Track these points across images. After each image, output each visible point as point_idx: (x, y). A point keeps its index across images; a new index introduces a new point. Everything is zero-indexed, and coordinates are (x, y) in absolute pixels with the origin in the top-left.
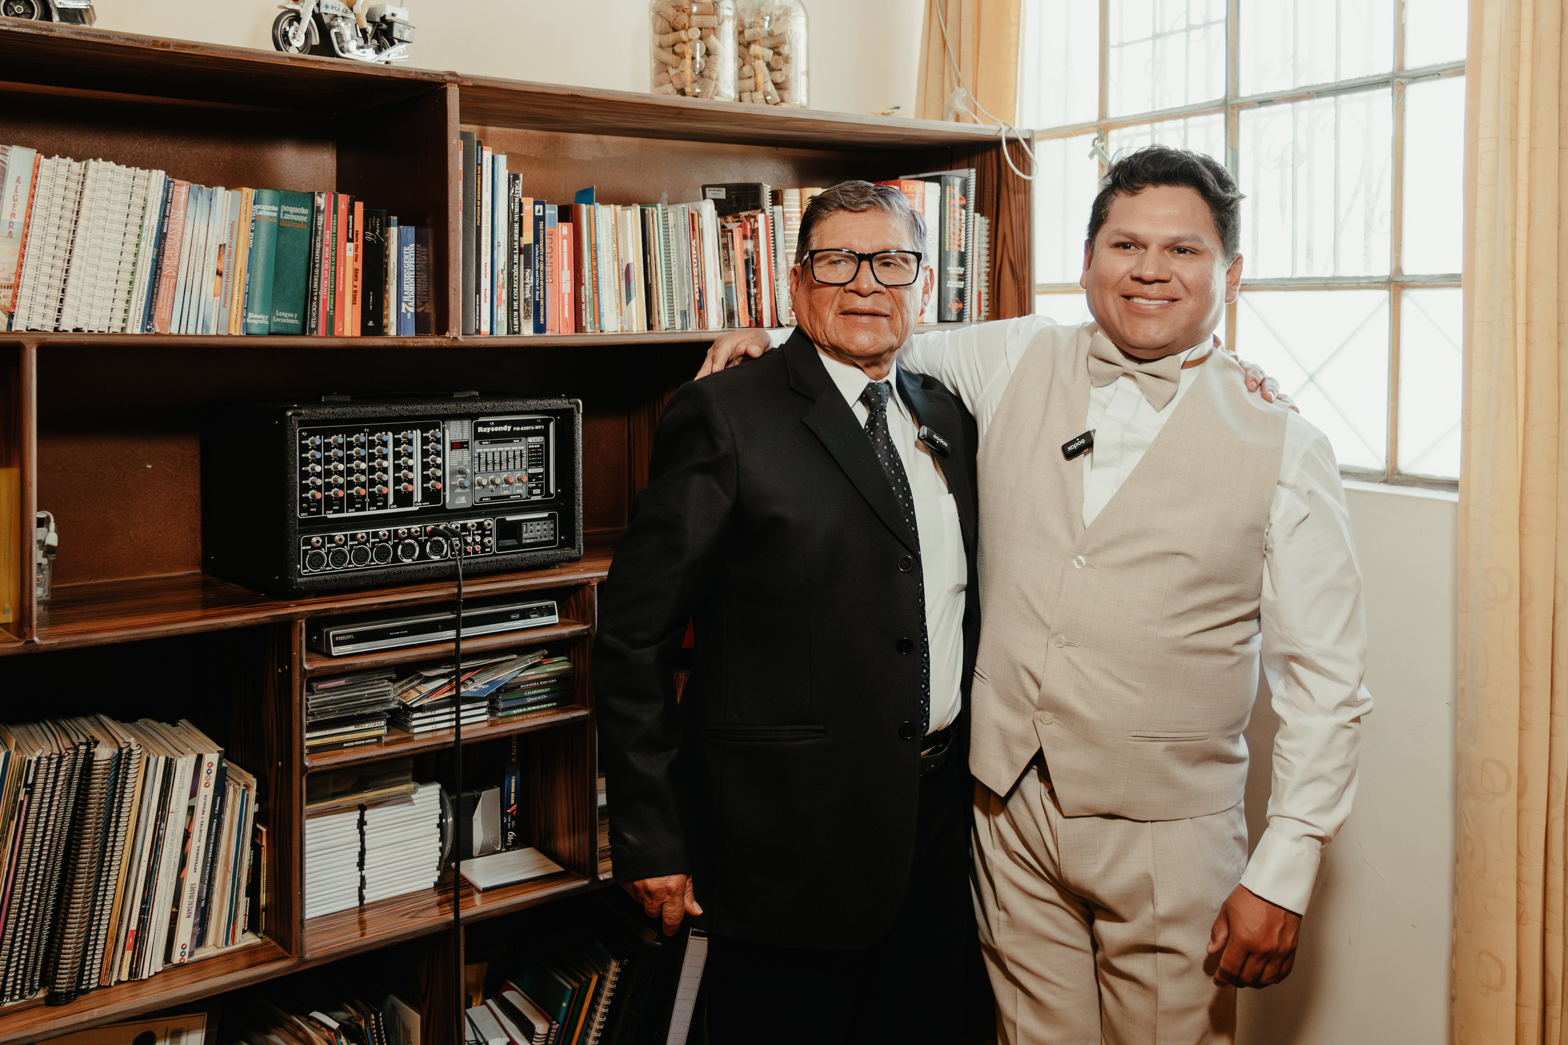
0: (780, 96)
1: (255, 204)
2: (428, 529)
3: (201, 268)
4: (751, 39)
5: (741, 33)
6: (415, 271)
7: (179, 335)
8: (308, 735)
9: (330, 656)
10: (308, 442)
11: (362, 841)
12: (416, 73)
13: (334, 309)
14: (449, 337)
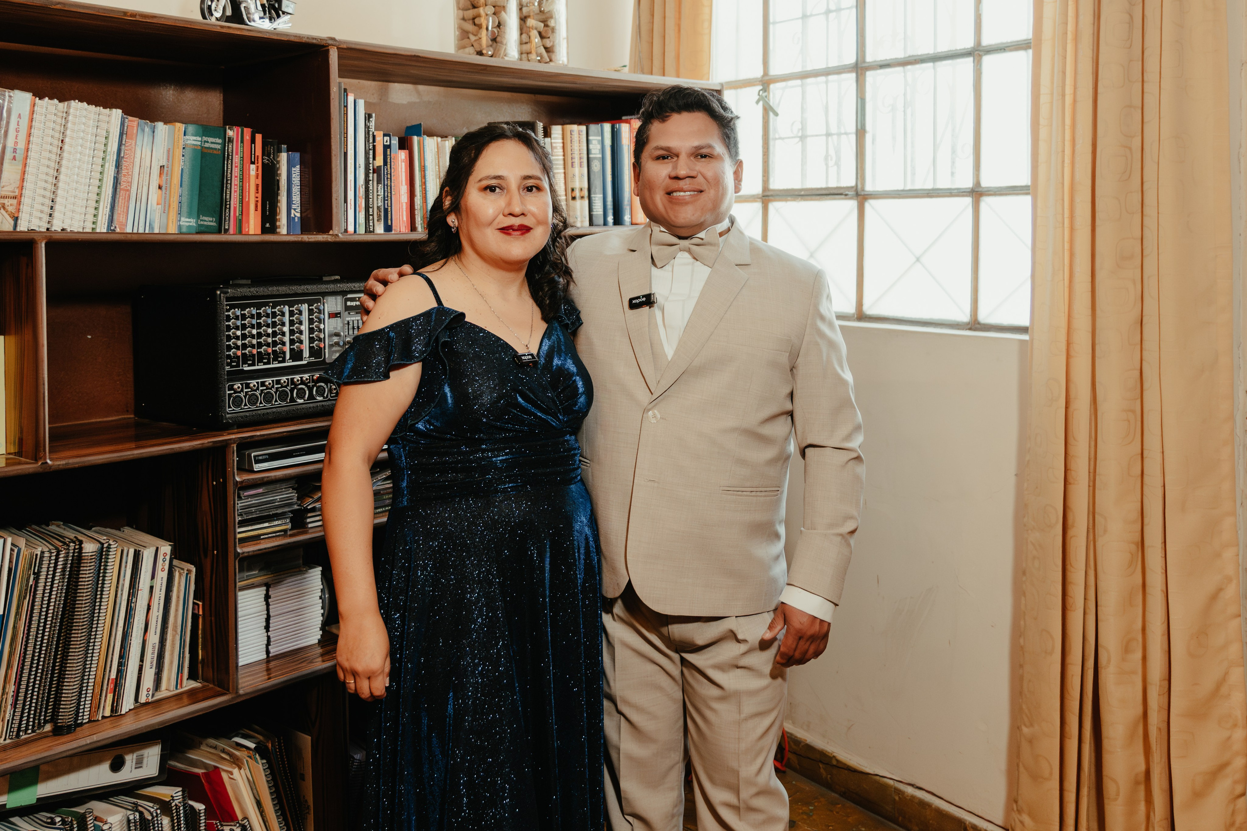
0: (549, 57)
1: (185, 135)
2: (315, 378)
3: (147, 183)
4: (527, 14)
5: (521, 9)
6: (301, 185)
8: (239, 531)
12: (308, 38)
13: (242, 214)
14: (332, 235)
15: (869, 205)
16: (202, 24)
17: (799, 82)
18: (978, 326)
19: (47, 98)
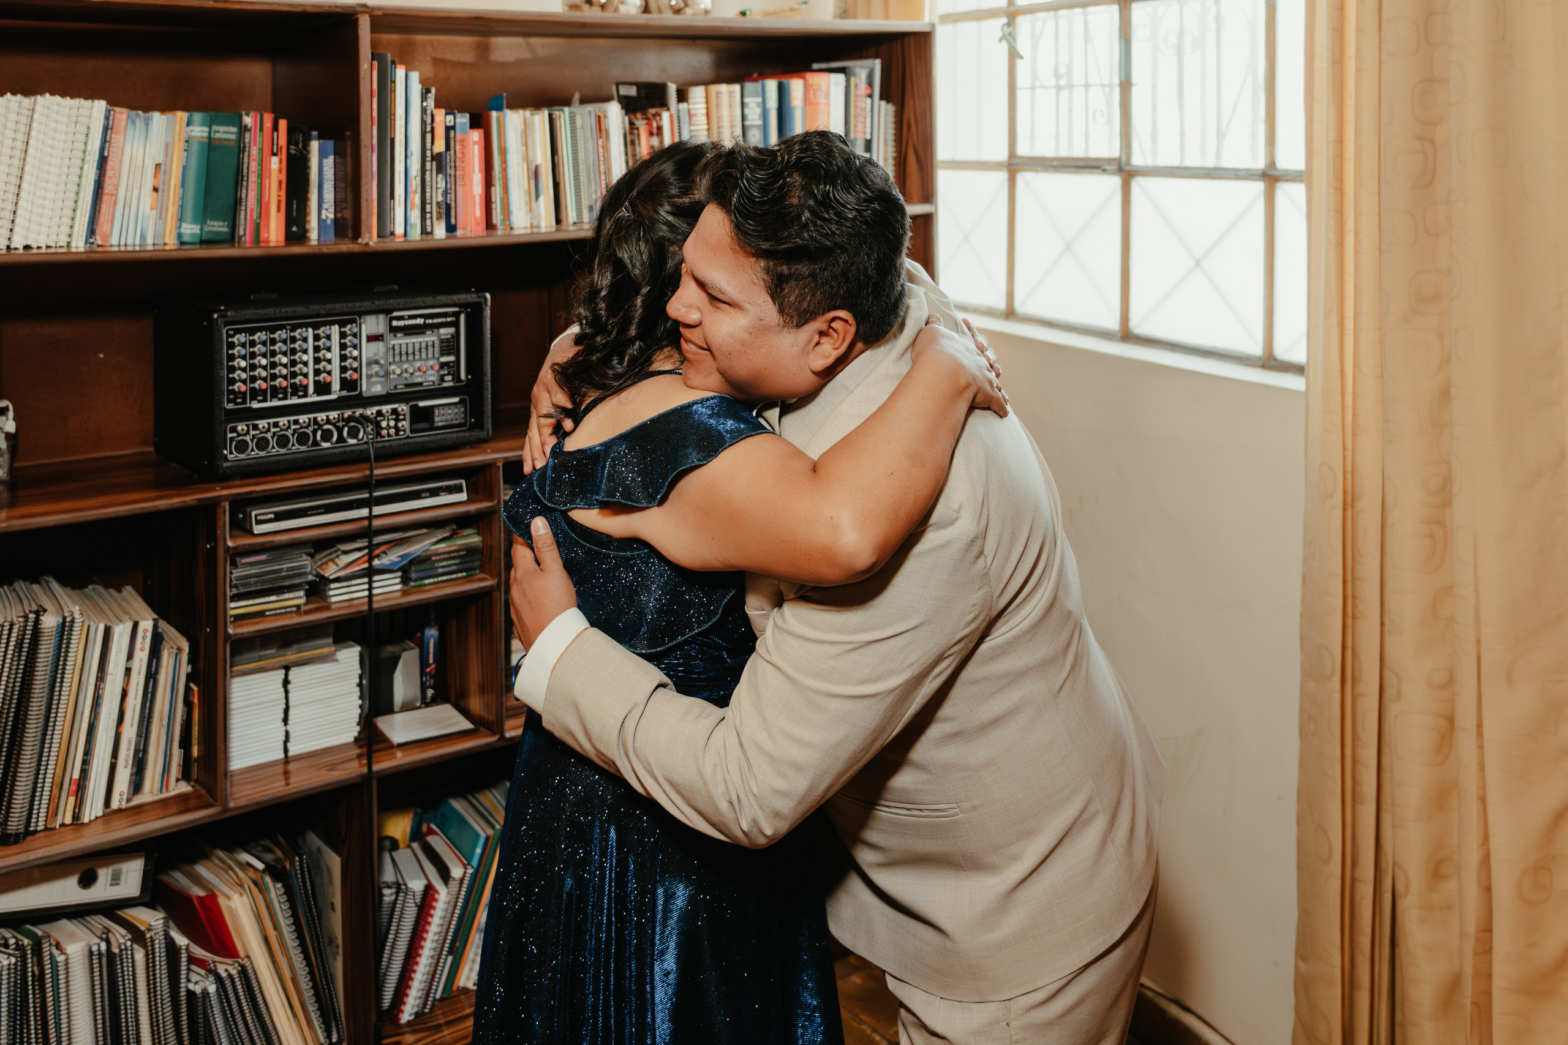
1: (188, 126)
2: (346, 416)
3: (139, 186)
6: (335, 181)
8: (233, 605)
9: (252, 534)
10: (234, 340)
11: (287, 699)
13: (261, 217)
14: (361, 244)
15: (1137, 185)
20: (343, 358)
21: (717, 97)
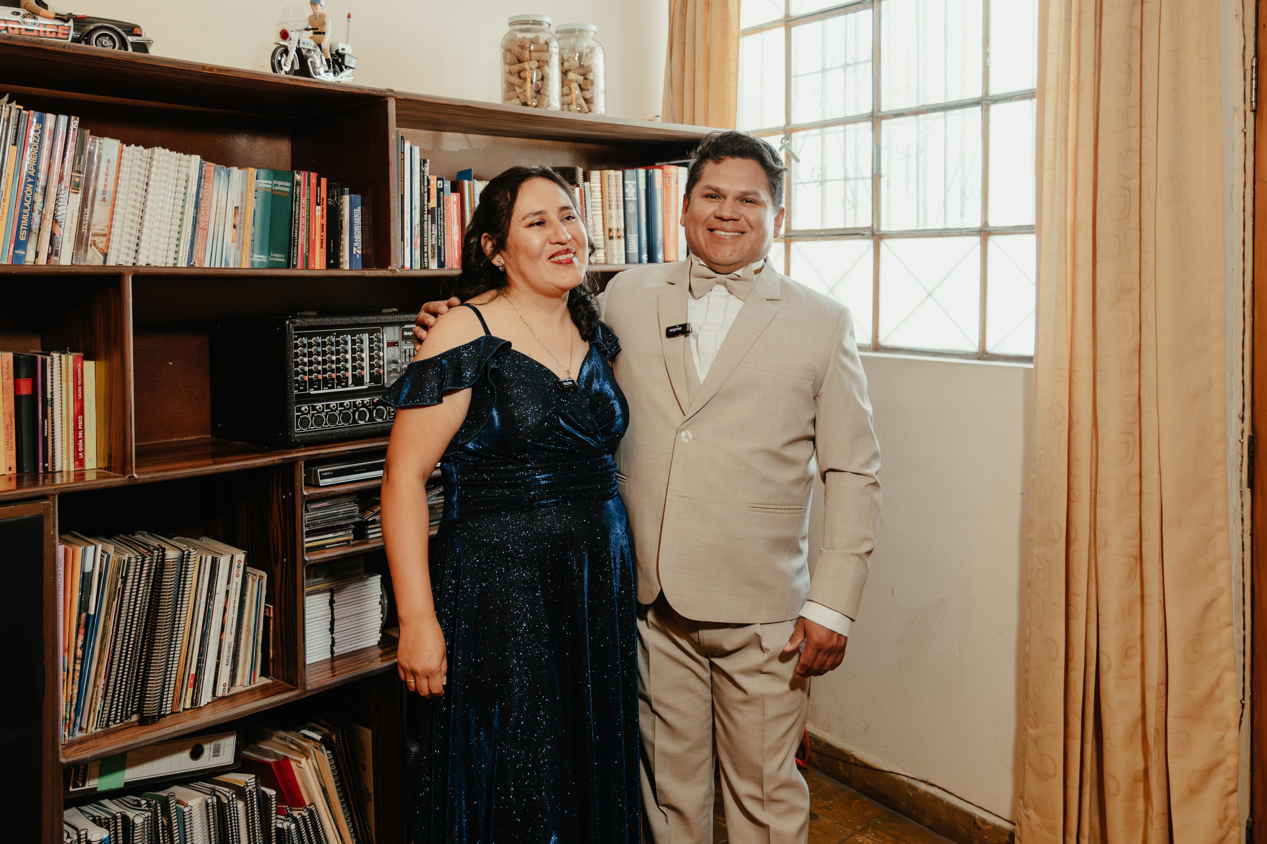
0: (588, 108)
1: (257, 179)
2: (375, 401)
3: (223, 222)
4: (569, 68)
5: (562, 64)
6: (362, 225)
7: (210, 268)
8: (306, 540)
9: (318, 486)
10: (298, 342)
11: (332, 614)
12: (369, 90)
13: (309, 251)
14: (391, 270)
15: (885, 244)
16: (273, 77)
17: (818, 131)
18: (985, 356)
19: (133, 145)
20: (371, 358)
21: (609, 179)
